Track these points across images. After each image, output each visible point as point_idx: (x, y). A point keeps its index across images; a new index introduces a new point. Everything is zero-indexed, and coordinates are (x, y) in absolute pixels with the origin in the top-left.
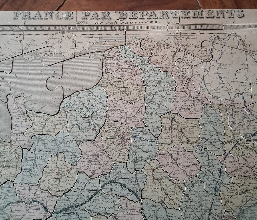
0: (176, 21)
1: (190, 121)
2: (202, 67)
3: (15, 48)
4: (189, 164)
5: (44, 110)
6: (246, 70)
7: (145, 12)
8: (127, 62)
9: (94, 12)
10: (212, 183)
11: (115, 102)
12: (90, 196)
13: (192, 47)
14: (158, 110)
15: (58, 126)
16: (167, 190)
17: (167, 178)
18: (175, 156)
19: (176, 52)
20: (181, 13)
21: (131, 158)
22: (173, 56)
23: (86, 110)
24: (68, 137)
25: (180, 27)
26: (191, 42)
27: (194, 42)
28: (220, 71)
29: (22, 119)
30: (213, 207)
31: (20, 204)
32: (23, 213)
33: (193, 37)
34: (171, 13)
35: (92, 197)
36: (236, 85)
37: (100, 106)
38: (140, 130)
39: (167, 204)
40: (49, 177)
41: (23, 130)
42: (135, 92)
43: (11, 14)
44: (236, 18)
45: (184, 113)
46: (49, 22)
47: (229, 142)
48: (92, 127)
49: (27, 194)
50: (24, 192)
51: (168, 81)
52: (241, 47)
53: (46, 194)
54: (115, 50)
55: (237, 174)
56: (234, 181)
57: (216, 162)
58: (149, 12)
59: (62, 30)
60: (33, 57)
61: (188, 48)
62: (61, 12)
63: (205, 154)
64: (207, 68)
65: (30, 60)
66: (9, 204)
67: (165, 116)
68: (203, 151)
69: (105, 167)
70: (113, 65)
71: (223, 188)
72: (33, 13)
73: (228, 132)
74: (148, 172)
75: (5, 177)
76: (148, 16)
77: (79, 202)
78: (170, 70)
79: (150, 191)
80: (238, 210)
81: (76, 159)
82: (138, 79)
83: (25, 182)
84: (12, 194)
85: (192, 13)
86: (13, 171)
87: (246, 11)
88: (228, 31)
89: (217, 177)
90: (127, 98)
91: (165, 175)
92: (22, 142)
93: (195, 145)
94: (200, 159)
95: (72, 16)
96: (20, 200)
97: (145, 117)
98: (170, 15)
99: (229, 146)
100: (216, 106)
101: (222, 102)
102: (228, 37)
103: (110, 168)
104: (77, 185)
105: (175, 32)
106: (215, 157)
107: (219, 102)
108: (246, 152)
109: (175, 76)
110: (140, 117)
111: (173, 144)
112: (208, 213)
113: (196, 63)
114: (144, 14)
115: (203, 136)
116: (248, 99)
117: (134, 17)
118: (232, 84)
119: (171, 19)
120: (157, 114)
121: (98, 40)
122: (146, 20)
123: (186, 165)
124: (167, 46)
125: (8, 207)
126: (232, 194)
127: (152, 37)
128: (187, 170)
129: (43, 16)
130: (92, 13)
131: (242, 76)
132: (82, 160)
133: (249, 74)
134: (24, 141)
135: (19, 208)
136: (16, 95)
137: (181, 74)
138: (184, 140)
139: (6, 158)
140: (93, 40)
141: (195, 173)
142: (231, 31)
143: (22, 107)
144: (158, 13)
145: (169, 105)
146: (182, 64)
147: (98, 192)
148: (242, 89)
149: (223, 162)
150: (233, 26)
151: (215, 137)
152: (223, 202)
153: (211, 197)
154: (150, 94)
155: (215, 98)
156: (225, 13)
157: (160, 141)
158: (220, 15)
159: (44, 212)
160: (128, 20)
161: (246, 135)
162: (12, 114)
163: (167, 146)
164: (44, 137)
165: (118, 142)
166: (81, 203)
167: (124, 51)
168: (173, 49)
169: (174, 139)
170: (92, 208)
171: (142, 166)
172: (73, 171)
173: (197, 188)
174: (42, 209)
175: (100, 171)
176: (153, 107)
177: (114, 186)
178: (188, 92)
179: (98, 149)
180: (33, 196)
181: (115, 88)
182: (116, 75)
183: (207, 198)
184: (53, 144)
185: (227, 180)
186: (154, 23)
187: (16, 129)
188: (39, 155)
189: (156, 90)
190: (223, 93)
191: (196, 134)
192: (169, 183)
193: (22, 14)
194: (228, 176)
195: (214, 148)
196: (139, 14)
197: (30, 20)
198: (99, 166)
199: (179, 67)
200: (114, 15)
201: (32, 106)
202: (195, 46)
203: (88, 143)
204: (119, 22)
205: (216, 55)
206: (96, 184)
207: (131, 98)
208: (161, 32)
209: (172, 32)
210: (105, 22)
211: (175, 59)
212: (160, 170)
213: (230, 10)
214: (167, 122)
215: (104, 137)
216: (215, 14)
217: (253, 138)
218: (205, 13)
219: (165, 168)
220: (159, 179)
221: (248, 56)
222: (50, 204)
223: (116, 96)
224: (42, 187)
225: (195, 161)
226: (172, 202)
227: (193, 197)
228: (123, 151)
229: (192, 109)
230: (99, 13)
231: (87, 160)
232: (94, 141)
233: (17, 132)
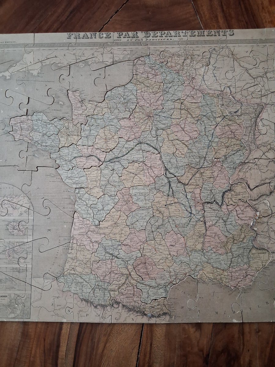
0: (185, 39)
1: (193, 104)
2: (203, 69)
3: (71, 59)
4: (192, 131)
5: (94, 99)
6: (233, 71)
7: (163, 32)
8: (150, 68)
9: (126, 33)
10: (207, 141)
11: (142, 93)
12: (127, 152)
13: (196, 56)
14: (172, 98)
15: (104, 109)
16: (177, 146)
17: (177, 139)
18: (183, 126)
19: (185, 60)
20: (189, 33)
21: (153, 128)
22: (183, 63)
23: (122, 99)
24: (111, 116)
25: (187, 43)
26: (195, 53)
27: (198, 53)
28: (214, 72)
29: (79, 105)
30: (207, 156)
31: (82, 158)
32: (85, 163)
33: (197, 49)
34: (182, 33)
35: (129, 152)
36: (225, 81)
37: (133, 97)
38: (160, 110)
39: (177, 155)
40: (100, 141)
41: (80, 112)
42: (156, 87)
43: (65, 35)
44: (228, 36)
45: (190, 99)
46: (94, 40)
47: (219, 117)
48: (127, 110)
49: (86, 151)
50: (84, 150)
51: (179, 79)
52: (231, 56)
53: (98, 151)
54: (142, 59)
55: (223, 136)
56: (221, 140)
57: (210, 129)
58: (166, 32)
59: (103, 45)
60: (84, 65)
61: (193, 57)
62: (102, 33)
63: (203, 124)
64: (206, 70)
65: (82, 66)
66: (75, 158)
67: (177, 101)
68: (202, 123)
69: (137, 134)
70: (141, 69)
71: (214, 145)
72: (82, 34)
73: (219, 111)
74: (165, 136)
75: (71, 141)
76: (165, 35)
77: (120, 155)
78: (181, 72)
79: (166, 147)
80: (223, 157)
81: (118, 130)
82: (159, 78)
83: (84, 144)
84: (76, 152)
85: (196, 32)
86: (76, 137)
87: (236, 31)
88: (222, 45)
89: (210, 138)
90: (151, 91)
91: (176, 138)
92: (80, 120)
93: (196, 119)
94: (199, 128)
95: (110, 35)
96: (82, 155)
97: (163, 102)
98: (181, 34)
99: (219, 120)
100: (211, 95)
101: (215, 92)
102: (222, 49)
103: (140, 134)
104: (119, 145)
105: (185, 46)
106: (210, 126)
107: (213, 92)
108: (230, 123)
109: (185, 75)
110: (159, 102)
111: (182, 119)
112: (203, 159)
113: (198, 67)
114: (163, 33)
115: (202, 113)
116: (233, 90)
117: (155, 36)
118: (223, 81)
119: (182, 37)
120: (171, 100)
121: (129, 52)
122: (164, 37)
123: (190, 131)
124: (179, 56)
125: (74, 160)
126: (220, 148)
127: (168, 50)
128: (191, 134)
129: (89, 36)
130: (124, 33)
131: (230, 75)
132: (121, 130)
133: (234, 74)
134: (82, 119)
135: (81, 160)
136: (74, 90)
137: (188, 74)
138: (189, 116)
139: (70, 130)
140: (125, 53)
141: (196, 136)
142: (224, 45)
143: (79, 98)
144: (172, 33)
145: (179, 94)
146: (189, 68)
147: (133, 149)
148: (229, 84)
149: (214, 129)
150: (225, 42)
151: (210, 114)
152: (214, 153)
153: (206, 150)
154: (167, 88)
155: (210, 89)
156: (220, 32)
157: (173, 117)
158: (217, 34)
159: (98, 162)
160: (151, 38)
161: (230, 112)
162: (72, 102)
163: (177, 120)
164: (95, 117)
165: (145, 119)
166: (122, 155)
167: (148, 60)
168: (183, 58)
169: (182, 116)
170: (129, 158)
171: (161, 133)
172: (115, 137)
173: (197, 144)
174: (97, 160)
175: (133, 137)
176: (169, 96)
177: (143, 145)
178: (192, 86)
179: (132, 123)
180: (90, 152)
181: (142, 85)
182: (143, 75)
183: (203, 151)
184: (101, 120)
185: (217, 140)
186: (169, 40)
187: (75, 112)
188: (92, 128)
189: (170, 85)
190: (216, 86)
191: (198, 112)
192: (179, 142)
193: (74, 34)
194: (217, 137)
195: (209, 121)
196: (159, 33)
197: (79, 39)
198: (133, 133)
199: (187, 69)
200: (141, 35)
201: (86, 97)
202: (198, 55)
203: (125, 120)
204: (144, 39)
205: (212, 61)
206: (131, 144)
207: (154, 91)
208: (174, 46)
209: (183, 46)
210: (134, 40)
211: (184, 64)
212: (173, 135)
213: (224, 30)
214: (178, 105)
215: (135, 116)
216: (213, 33)
217: (235, 114)
218: (206, 32)
219: (176, 134)
220: (172, 140)
221: (235, 62)
222: (102, 157)
223: (143, 90)
224: (96, 147)
225: (196, 129)
226: (180, 153)
227: (194, 150)
228: (149, 124)
229: (195, 97)
230: (130, 33)
231: (125, 130)
232: (129, 119)
233: (76, 114)
